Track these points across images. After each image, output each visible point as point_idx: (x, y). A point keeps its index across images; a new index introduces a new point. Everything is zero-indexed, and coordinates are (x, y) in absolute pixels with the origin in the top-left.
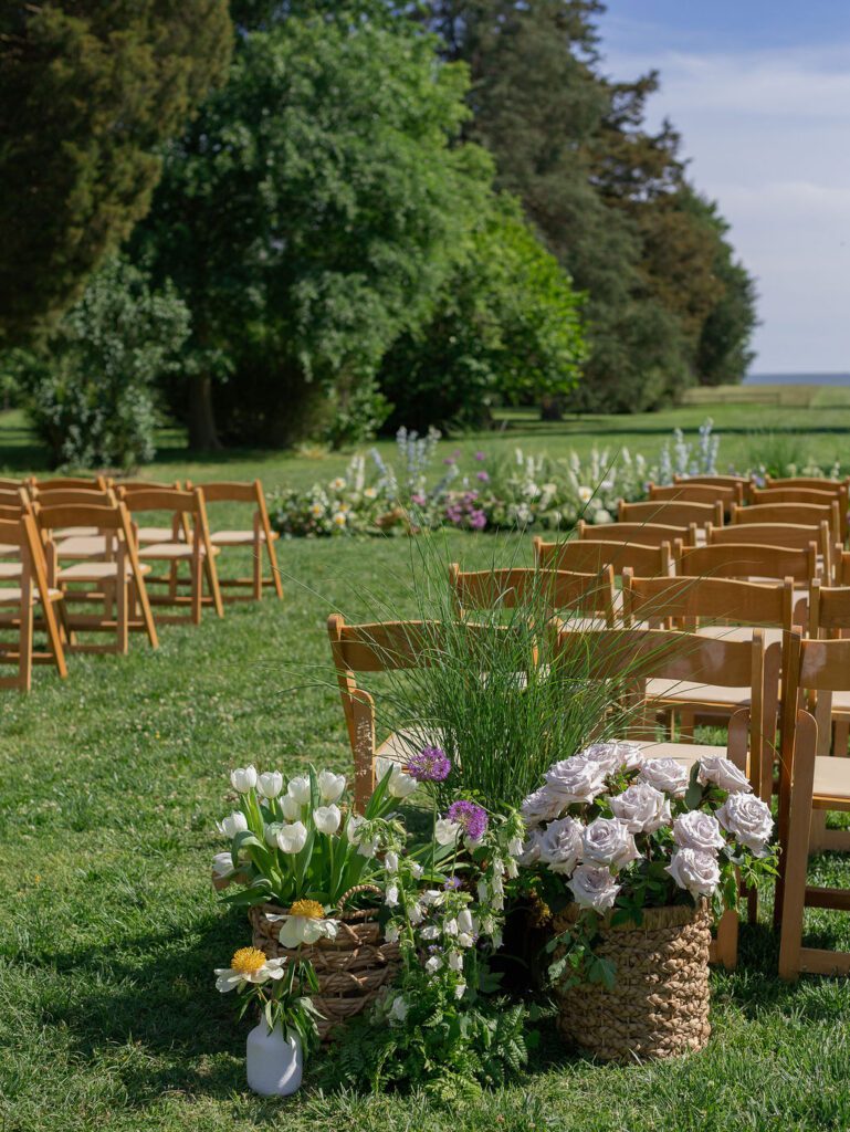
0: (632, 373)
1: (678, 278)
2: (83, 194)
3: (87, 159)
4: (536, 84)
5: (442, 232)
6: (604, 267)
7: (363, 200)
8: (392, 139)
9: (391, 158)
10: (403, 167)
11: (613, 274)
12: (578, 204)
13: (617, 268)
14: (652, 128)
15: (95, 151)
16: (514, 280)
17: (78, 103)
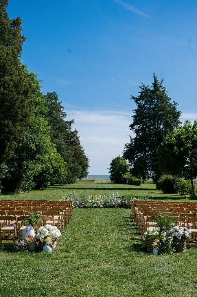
0: (72, 177)
1: (78, 158)
2: (7, 149)
3: (9, 144)
4: (55, 122)
5: (48, 152)
6: (67, 157)
7: (36, 147)
8: (41, 136)
9: (41, 139)
10: (43, 141)
11: (69, 158)
12: (62, 145)
13: (70, 157)
14: (73, 130)
15: (10, 142)
16: (55, 160)
17: (9, 135)
